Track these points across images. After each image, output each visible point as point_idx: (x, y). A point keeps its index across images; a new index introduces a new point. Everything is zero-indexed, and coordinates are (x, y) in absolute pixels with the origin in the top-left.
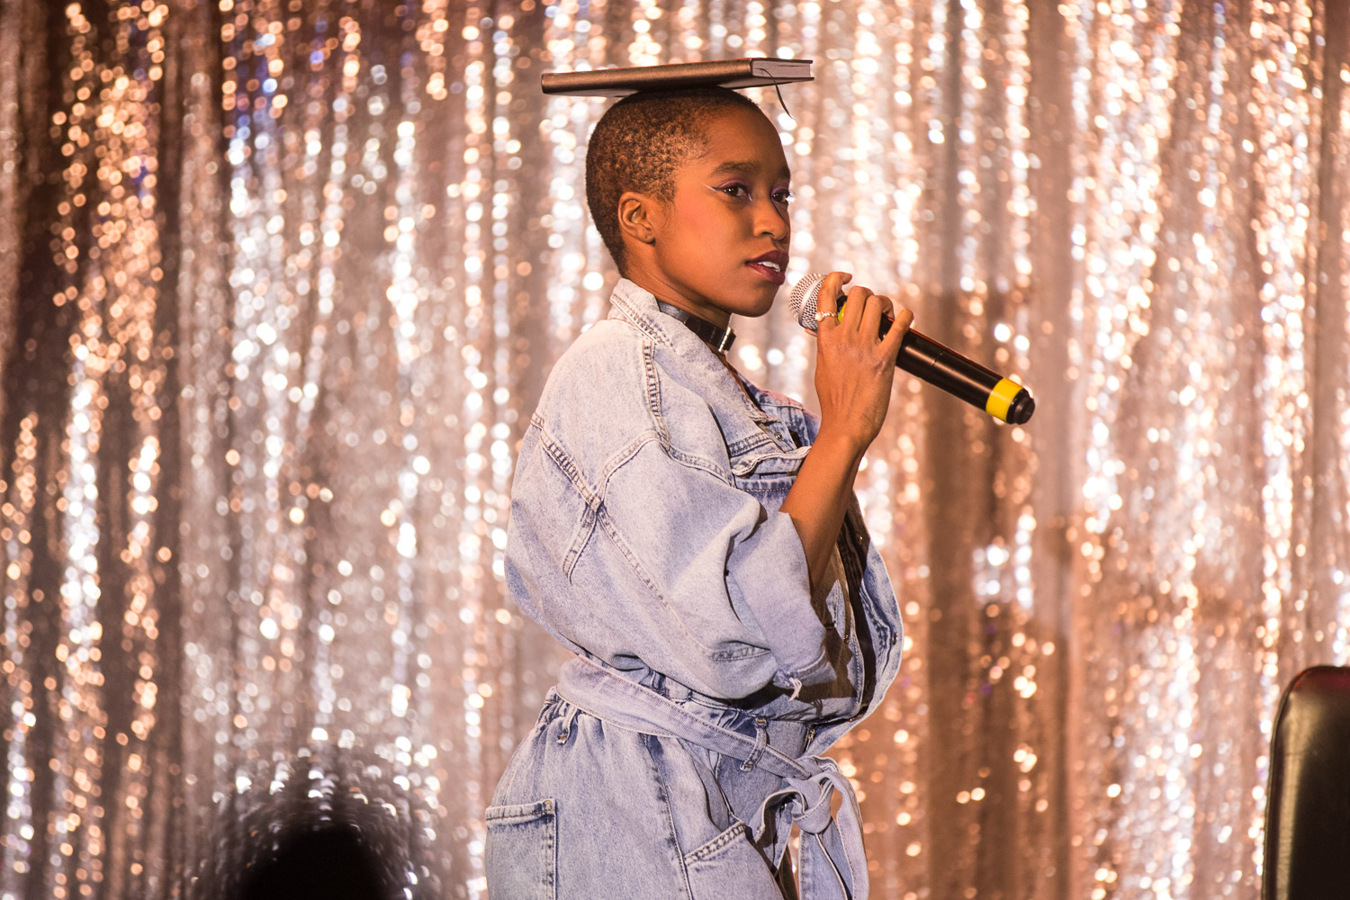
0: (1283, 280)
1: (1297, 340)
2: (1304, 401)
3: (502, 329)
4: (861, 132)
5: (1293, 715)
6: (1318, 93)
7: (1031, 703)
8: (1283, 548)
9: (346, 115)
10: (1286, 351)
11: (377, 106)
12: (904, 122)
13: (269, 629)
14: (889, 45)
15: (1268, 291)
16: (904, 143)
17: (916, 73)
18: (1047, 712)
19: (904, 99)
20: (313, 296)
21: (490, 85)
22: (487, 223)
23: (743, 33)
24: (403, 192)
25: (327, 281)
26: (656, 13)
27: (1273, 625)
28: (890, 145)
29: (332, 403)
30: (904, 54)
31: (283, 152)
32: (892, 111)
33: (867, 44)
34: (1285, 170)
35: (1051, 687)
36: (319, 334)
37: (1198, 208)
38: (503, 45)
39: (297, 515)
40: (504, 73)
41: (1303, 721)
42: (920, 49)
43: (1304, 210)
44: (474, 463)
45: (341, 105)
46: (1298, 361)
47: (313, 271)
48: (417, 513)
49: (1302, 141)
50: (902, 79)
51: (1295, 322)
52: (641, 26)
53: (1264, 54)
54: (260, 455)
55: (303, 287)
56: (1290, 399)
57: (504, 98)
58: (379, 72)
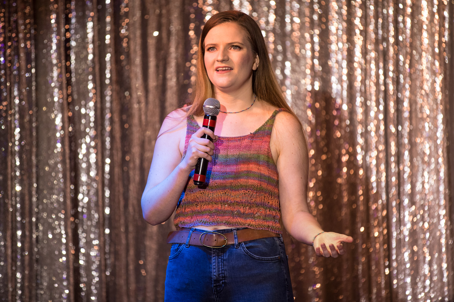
4: (424, 60)
11: (280, 58)
12: (437, 57)
14: (431, 36)
16: (437, 64)
17: (440, 43)
19: (437, 50)
21: (313, 50)
23: (388, 31)
24: (288, 82)
26: (362, 28)
28: (434, 64)
30: (437, 38)
32: (433, 54)
33: (425, 34)
38: (316, 39)
40: (317, 48)
42: (441, 35)
50: (436, 44)
52: (357, 31)
57: (317, 54)
58: (280, 48)
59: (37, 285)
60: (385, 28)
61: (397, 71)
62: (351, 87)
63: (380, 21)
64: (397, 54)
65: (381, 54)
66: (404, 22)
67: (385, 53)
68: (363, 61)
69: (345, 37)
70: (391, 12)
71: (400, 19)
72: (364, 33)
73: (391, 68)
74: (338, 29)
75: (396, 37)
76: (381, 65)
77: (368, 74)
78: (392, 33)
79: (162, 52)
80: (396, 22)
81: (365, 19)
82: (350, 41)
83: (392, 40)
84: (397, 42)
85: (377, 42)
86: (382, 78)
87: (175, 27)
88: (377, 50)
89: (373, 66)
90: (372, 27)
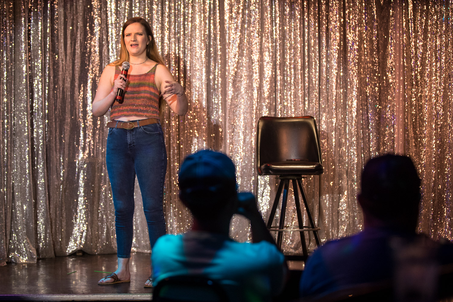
0: (256, 63)
1: (258, 71)
2: (259, 80)
4: (197, 43)
5: (260, 123)
6: (260, 37)
7: (221, 122)
8: (256, 100)
10: (256, 73)
12: (203, 42)
14: (201, 31)
15: (254, 65)
16: (203, 44)
17: (204, 35)
18: (223, 123)
19: (203, 38)
23: (181, 29)
26: (168, 27)
27: (255, 111)
28: (201, 45)
30: (203, 32)
31: (116, 47)
32: (201, 40)
33: (197, 31)
34: (256, 48)
35: (224, 120)
37: (243, 53)
41: (261, 124)
42: (205, 31)
43: (258, 53)
46: (258, 74)
49: (258, 44)
50: (202, 36)
51: (257, 69)
52: (166, 28)
53: (252, 32)
56: (257, 79)
59: (14, 146)
60: (179, 27)
61: (184, 47)
63: (177, 24)
64: (184, 40)
65: (177, 39)
66: (188, 25)
67: (179, 39)
68: (168, 43)
69: (160, 31)
70: (182, 19)
71: (186, 23)
72: (169, 29)
73: (182, 46)
74: (157, 27)
75: (184, 31)
76: (177, 44)
77: (171, 48)
78: (182, 30)
79: (74, 37)
80: (184, 25)
81: (170, 22)
82: (163, 33)
83: (182, 33)
84: (184, 34)
85: (175, 34)
86: (177, 51)
87: (80, 24)
88: (175, 38)
89: (173, 45)
90: (173, 27)
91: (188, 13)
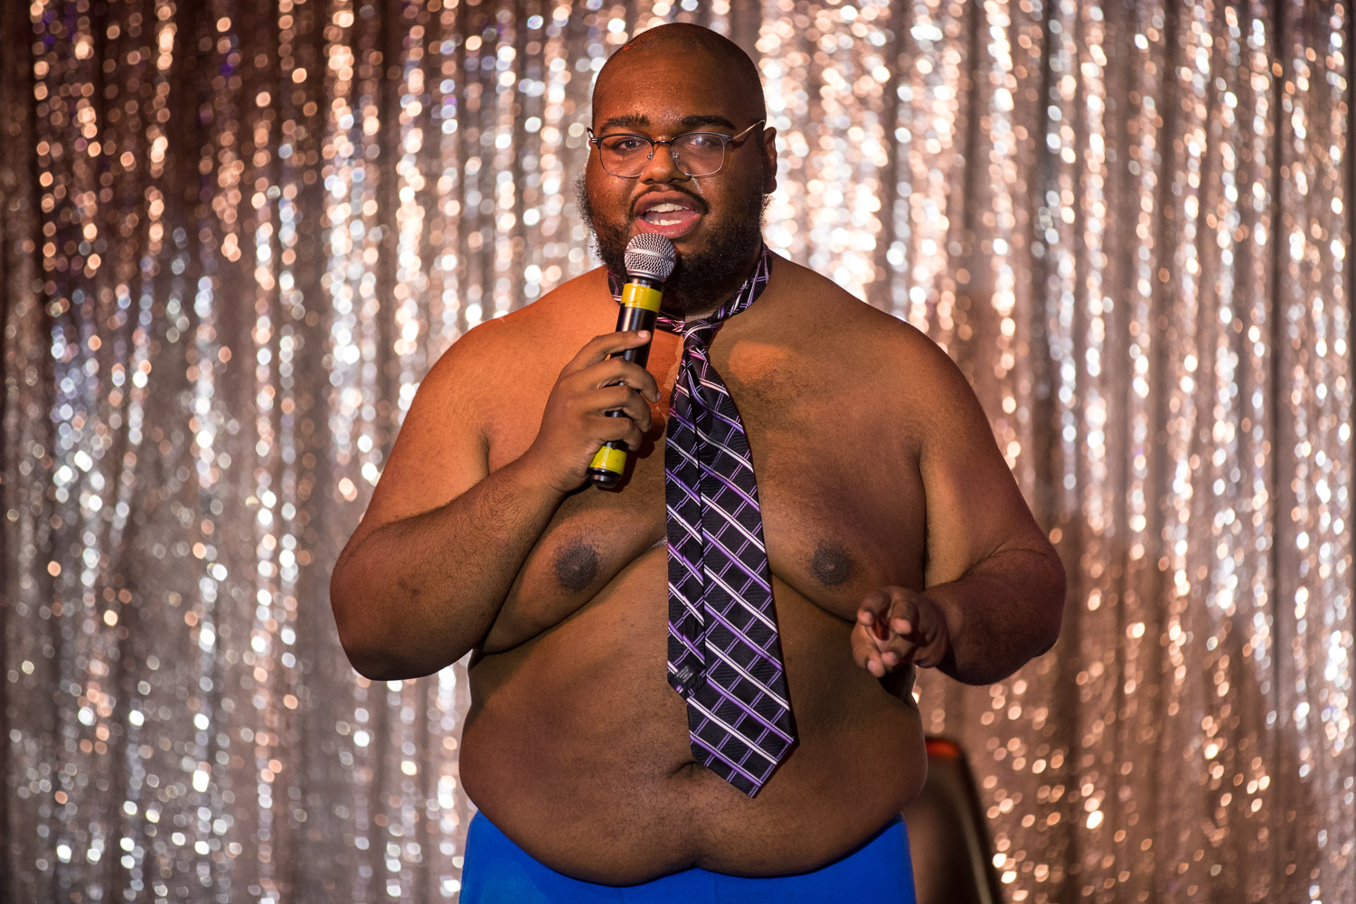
3: (289, 454)
9: (152, 274)
11: (178, 266)
13: (86, 717)
20: (125, 428)
21: (277, 245)
22: (275, 364)
23: (495, 197)
24: (204, 335)
25: (136, 416)
26: (419, 183)
29: (140, 522)
31: (97, 308)
36: (129, 461)
38: (288, 213)
39: (111, 618)
40: (288, 235)
44: (265, 569)
45: (149, 266)
47: (124, 409)
48: (216, 615)
52: (406, 195)
54: (78, 566)
55: (115, 420)
57: (289, 258)
58: (179, 237)
60: (486, 183)
62: (385, 354)
63: (473, 163)
64: (519, 263)
65: (475, 265)
66: (539, 171)
67: (485, 258)
68: (421, 281)
69: (370, 208)
71: (529, 162)
72: (428, 198)
74: (350, 186)
75: (519, 209)
76: (474, 292)
77: (436, 317)
78: (508, 201)
80: (518, 170)
82: (386, 215)
83: (506, 222)
84: (520, 229)
85: (464, 226)
88: (462, 251)
89: (450, 296)
90: (447, 182)
91: (542, 102)
